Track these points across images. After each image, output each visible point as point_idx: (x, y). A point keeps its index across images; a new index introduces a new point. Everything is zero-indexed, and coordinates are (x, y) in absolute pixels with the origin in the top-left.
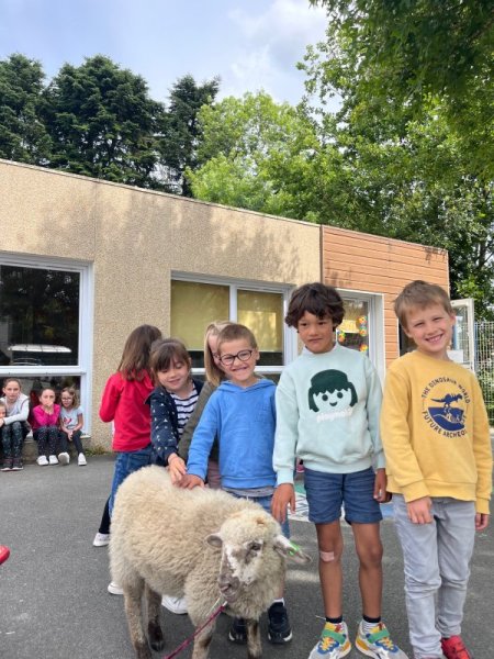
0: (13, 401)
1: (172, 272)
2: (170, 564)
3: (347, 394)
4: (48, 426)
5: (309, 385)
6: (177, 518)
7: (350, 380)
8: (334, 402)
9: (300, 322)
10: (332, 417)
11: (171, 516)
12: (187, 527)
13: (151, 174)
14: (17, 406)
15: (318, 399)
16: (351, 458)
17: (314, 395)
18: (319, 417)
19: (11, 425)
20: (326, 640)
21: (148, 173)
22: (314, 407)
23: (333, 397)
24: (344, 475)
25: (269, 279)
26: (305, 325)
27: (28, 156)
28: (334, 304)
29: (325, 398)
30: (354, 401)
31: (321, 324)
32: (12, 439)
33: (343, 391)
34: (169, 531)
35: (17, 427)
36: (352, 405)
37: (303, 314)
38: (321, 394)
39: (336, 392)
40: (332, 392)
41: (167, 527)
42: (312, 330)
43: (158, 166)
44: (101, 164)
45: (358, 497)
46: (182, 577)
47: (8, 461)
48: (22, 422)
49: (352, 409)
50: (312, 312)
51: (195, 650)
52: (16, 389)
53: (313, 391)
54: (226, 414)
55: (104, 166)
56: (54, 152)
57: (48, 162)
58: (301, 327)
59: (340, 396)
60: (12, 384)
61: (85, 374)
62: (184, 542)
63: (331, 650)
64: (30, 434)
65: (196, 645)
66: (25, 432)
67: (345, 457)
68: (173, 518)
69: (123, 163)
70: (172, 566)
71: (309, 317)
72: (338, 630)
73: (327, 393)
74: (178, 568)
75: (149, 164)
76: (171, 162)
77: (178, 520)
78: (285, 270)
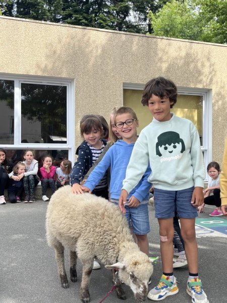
0: (29, 163)
1: (124, 84)
2: (69, 232)
3: (179, 146)
4: (48, 179)
5: (157, 141)
6: (74, 209)
7: (181, 137)
8: (170, 151)
9: (149, 102)
10: (169, 159)
11: (70, 208)
12: (79, 214)
13: (127, 19)
14: (32, 166)
15: (161, 149)
16: (180, 182)
17: (159, 147)
18: (162, 159)
19: (28, 177)
20: (161, 284)
21: (125, 18)
22: (159, 154)
23: (170, 148)
24: (176, 192)
25: (192, 86)
26: (152, 103)
27: (48, 14)
28: (169, 88)
29: (166, 148)
30: (183, 149)
31: (162, 102)
32: (29, 185)
33: (176, 144)
34: (69, 216)
35: (31, 178)
36: (182, 152)
37: (151, 96)
38: (163, 146)
39: (173, 144)
40: (170, 145)
41: (68, 214)
42: (156, 106)
43: (131, 12)
44: (94, 15)
45: (184, 204)
46: (76, 238)
47: (27, 197)
48: (34, 176)
49: (181, 154)
50: (156, 95)
51: (83, 276)
52: (31, 156)
53: (158, 145)
54: (116, 158)
55: (96, 16)
56: (64, 9)
57: (61, 17)
58: (150, 105)
59: (175, 147)
60: (29, 153)
61: (70, 149)
62: (77, 221)
63: (162, 288)
64: (40, 183)
65: (84, 274)
66: (36, 182)
67: (176, 182)
68: (72, 209)
69: (108, 13)
70: (70, 233)
71: (155, 98)
72: (168, 279)
73: (167, 145)
74: (74, 234)
75: (126, 12)
76: (140, 9)
77: (74, 210)
78: (204, 79)
